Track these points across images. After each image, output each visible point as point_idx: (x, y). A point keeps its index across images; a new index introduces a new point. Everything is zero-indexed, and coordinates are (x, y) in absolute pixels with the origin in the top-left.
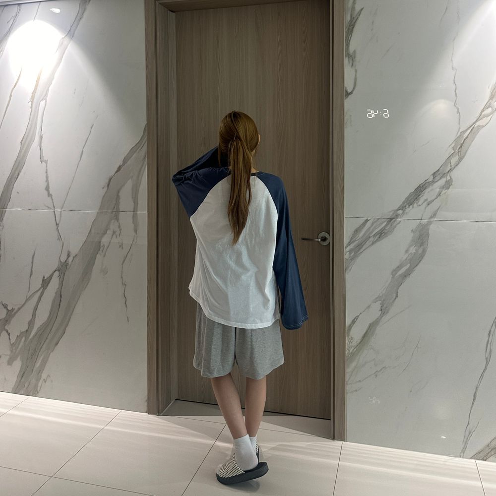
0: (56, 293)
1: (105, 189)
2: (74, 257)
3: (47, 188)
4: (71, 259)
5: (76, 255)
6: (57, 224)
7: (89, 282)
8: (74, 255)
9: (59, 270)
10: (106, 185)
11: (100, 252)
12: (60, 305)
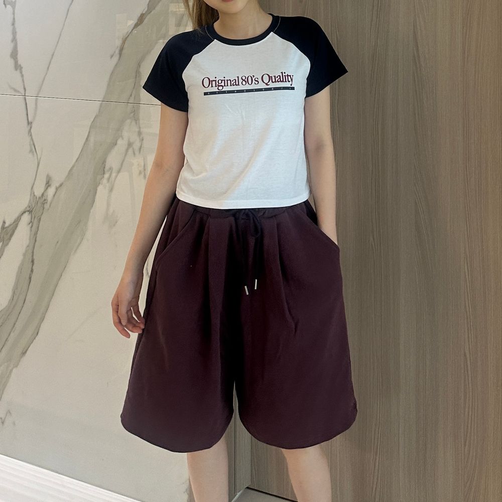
0: (24, 255)
1: (116, 59)
2: (57, 189)
3: (14, 55)
4: (51, 191)
5: (61, 185)
6: (29, 123)
7: (82, 239)
8: (58, 185)
9: (30, 212)
10: (117, 52)
11: (105, 181)
12: (30, 278)
